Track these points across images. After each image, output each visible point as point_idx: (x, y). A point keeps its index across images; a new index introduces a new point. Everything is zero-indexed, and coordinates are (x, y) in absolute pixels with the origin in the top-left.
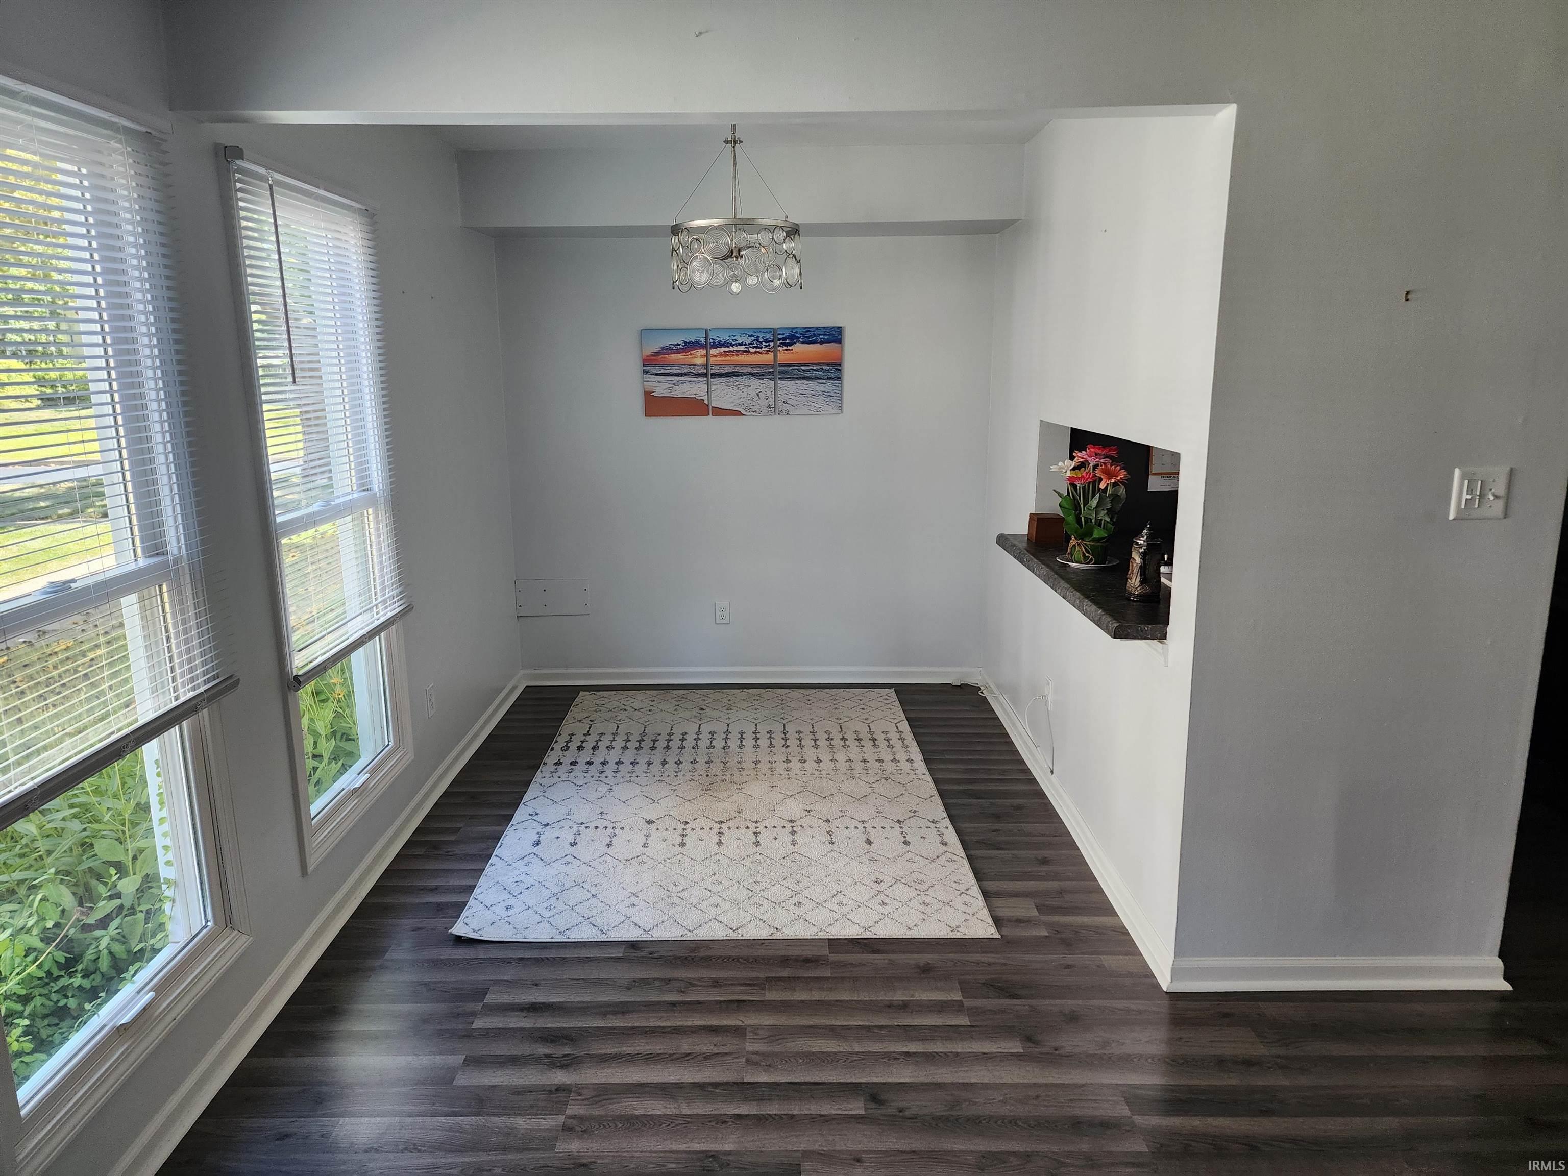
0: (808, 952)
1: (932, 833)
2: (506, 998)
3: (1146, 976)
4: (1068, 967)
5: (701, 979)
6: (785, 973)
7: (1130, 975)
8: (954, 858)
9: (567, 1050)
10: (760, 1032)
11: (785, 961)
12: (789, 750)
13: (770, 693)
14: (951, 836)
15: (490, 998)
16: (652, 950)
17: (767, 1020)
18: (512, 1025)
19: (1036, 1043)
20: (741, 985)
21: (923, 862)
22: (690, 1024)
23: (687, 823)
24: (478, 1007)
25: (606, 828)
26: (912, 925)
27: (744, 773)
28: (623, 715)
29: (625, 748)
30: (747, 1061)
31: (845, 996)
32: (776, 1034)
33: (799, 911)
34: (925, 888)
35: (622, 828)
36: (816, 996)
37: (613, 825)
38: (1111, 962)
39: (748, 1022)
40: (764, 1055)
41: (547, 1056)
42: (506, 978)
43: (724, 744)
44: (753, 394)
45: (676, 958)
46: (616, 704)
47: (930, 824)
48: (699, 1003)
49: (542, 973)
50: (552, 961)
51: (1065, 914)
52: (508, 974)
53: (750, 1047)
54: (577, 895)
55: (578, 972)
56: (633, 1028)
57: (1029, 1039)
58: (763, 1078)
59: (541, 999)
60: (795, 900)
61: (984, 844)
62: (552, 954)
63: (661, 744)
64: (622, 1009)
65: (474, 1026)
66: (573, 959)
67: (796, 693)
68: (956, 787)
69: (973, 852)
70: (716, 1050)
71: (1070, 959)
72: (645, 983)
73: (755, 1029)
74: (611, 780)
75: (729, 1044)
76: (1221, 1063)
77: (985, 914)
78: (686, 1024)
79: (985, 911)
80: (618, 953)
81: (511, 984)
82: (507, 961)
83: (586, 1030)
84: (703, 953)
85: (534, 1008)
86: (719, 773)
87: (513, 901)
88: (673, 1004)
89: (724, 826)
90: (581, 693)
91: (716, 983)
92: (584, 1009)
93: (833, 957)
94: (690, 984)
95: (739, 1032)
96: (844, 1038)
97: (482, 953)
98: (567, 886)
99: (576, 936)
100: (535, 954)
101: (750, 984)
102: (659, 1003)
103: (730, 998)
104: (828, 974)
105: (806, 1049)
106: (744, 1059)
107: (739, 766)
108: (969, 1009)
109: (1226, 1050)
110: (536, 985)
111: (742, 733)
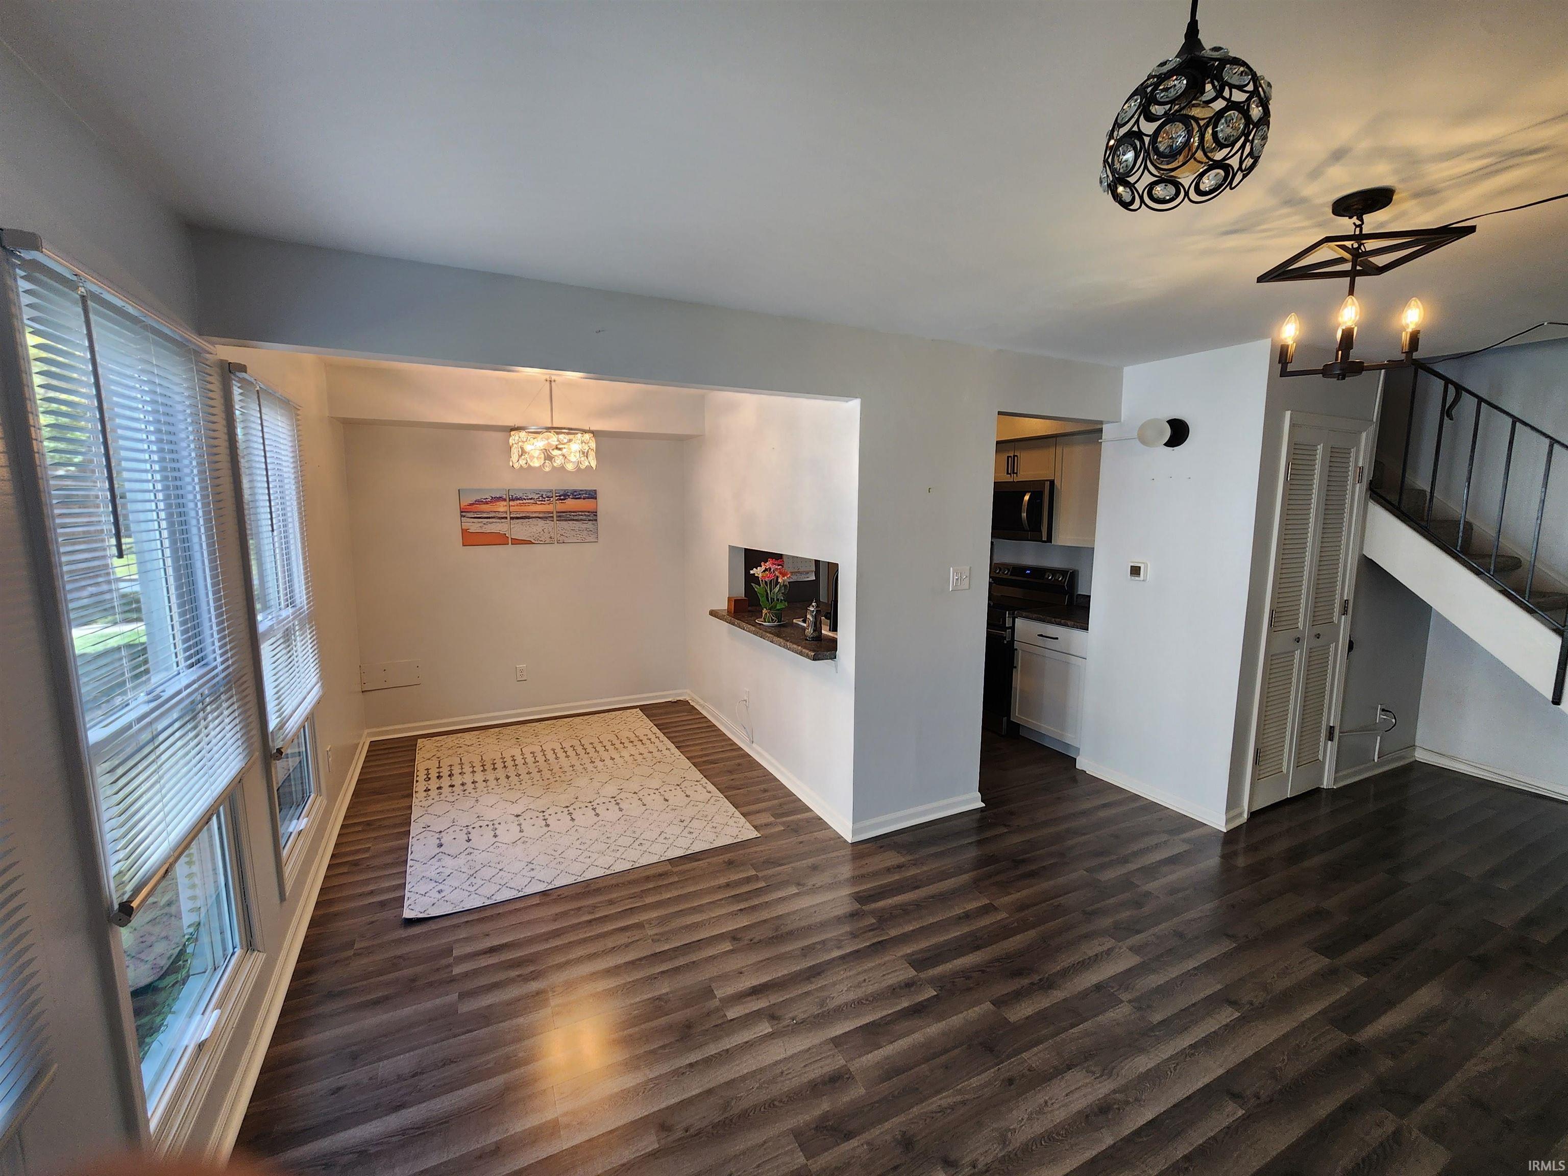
0: (660, 870)
1: (699, 788)
2: (469, 949)
3: (839, 838)
4: (801, 843)
5: (601, 902)
6: (651, 885)
7: (831, 839)
8: (718, 799)
9: (532, 969)
10: (653, 922)
11: (648, 879)
12: (590, 755)
13: (560, 722)
14: (711, 787)
15: (456, 953)
16: (559, 893)
17: (654, 914)
18: (483, 965)
19: (803, 885)
20: (628, 899)
21: (701, 805)
22: (606, 930)
23: (544, 812)
24: (451, 960)
25: (488, 825)
26: (712, 841)
27: (567, 774)
28: (460, 751)
29: (474, 772)
30: (652, 940)
31: (692, 889)
32: (662, 921)
33: (644, 848)
34: (710, 818)
35: (500, 824)
36: (675, 893)
37: (492, 823)
38: (819, 835)
39: (642, 919)
40: (662, 934)
41: (519, 976)
42: (461, 937)
43: (544, 759)
44: (540, 530)
45: (577, 894)
46: (451, 744)
47: (696, 783)
48: (606, 916)
49: (487, 927)
50: (491, 918)
51: (788, 816)
52: (462, 933)
53: (651, 932)
54: (487, 873)
55: (513, 920)
56: (570, 943)
57: (798, 884)
58: (667, 947)
59: (496, 942)
60: (638, 842)
61: (730, 788)
62: (488, 913)
63: (499, 765)
64: (556, 934)
65: (454, 973)
66: (506, 912)
67: (578, 719)
68: (700, 760)
69: (726, 794)
70: (630, 941)
71: (801, 839)
72: (564, 914)
73: (649, 922)
74: (473, 794)
75: (637, 935)
76: (889, 870)
77: (748, 825)
78: (603, 931)
79: (748, 824)
80: (536, 900)
81: (466, 939)
82: (457, 926)
83: (538, 952)
84: (593, 887)
85: (492, 950)
86: (549, 776)
87: (440, 887)
88: (590, 921)
89: (571, 809)
90: (419, 741)
91: (611, 902)
92: (531, 941)
93: (675, 869)
94: (594, 907)
95: (640, 926)
96: (702, 911)
97: (433, 926)
98: (477, 869)
99: (499, 898)
100: (475, 916)
101: (633, 897)
102: (579, 923)
103: (624, 908)
104: (677, 879)
105: (684, 924)
106: (650, 940)
107: (561, 770)
108: (762, 877)
109: (888, 864)
110: (487, 935)
111: (554, 750)
